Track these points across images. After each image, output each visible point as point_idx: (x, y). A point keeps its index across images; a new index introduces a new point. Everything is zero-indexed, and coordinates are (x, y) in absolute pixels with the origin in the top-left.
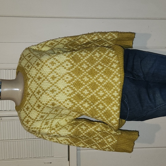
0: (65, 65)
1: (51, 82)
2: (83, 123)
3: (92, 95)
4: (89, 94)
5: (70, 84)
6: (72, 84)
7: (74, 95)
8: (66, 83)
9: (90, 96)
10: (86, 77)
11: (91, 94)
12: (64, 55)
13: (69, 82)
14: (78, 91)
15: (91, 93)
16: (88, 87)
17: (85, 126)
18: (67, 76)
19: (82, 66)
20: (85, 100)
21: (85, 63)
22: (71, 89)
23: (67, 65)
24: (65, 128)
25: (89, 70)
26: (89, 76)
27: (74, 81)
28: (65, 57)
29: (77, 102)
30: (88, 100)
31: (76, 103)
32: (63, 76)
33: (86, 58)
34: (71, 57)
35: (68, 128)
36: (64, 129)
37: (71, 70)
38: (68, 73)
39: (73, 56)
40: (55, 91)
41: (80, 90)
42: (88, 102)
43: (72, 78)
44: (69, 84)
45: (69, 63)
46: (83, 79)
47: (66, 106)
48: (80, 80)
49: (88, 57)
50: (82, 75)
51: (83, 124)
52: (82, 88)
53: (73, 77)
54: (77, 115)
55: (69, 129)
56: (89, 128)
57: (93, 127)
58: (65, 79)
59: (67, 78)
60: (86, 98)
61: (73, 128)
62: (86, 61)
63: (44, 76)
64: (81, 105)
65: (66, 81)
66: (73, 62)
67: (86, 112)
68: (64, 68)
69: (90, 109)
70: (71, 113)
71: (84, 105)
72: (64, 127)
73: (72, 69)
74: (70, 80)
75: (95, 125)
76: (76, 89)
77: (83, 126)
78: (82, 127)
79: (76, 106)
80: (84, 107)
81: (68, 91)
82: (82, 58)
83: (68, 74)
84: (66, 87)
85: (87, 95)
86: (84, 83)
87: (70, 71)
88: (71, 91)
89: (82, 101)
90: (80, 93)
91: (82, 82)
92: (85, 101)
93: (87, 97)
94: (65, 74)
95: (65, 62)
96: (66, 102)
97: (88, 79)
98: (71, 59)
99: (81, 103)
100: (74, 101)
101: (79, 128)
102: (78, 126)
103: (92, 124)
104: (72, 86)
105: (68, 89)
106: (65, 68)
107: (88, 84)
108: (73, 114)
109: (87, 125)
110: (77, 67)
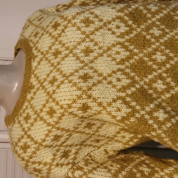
0: (114, 26)
1: (82, 59)
2: (144, 160)
3: (174, 93)
4: (167, 90)
5: (124, 66)
6: (127, 67)
7: (133, 89)
8: (114, 62)
9: (168, 95)
10: (159, 53)
11: (172, 92)
12: (111, 7)
13: (122, 61)
14: (142, 83)
15: (172, 88)
16: (164, 75)
17: (148, 166)
18: (117, 48)
19: (151, 31)
20: (157, 103)
21: (157, 26)
22: (125, 77)
23: (118, 27)
24: (106, 168)
25: (166, 39)
26: (167, 51)
27: (132, 61)
28: (114, 10)
29: (140, 105)
30: (164, 104)
31: (138, 107)
32: (109, 49)
33: (158, 17)
34: (128, 12)
35: (110, 168)
36: (104, 170)
37: (127, 37)
38: (120, 43)
39: (130, 10)
40: (91, 77)
41: (147, 80)
42: (164, 108)
43: (128, 53)
44: (122, 67)
45: (122, 25)
46: (154, 57)
47: (114, 113)
48: (146, 59)
49: (161, 15)
50: (150, 50)
51: (143, 162)
52: (150, 77)
53: (131, 51)
54: (131, 139)
55: (113, 172)
56: (157, 172)
57: (166, 171)
58: (113, 56)
59: (118, 53)
60: (159, 100)
61: (122, 168)
62: (158, 23)
63: (67, 48)
64: (150, 113)
65: (114, 59)
66: (130, 22)
67: (161, 132)
68: (110, 32)
69: (169, 125)
70: (119, 135)
71: (156, 114)
72: (102, 164)
73: (127, 35)
74: (124, 57)
75: (171, 166)
76: (137, 78)
77: (144, 166)
78: (141, 168)
79: (137, 115)
80: (156, 119)
81: (119, 80)
82: (149, 15)
83: (120, 46)
84: (114, 72)
85: (162, 93)
86: (154, 67)
87: (124, 40)
88: (125, 82)
89: (152, 106)
90: (146, 87)
91: (150, 63)
92: (159, 106)
93: (163, 97)
94: (114, 45)
95: (114, 20)
96: (114, 104)
97: (164, 58)
98: (126, 15)
99: (149, 110)
100: (134, 104)
101: (134, 170)
102: (132, 164)
103: (164, 163)
104: (128, 70)
105: (119, 75)
106: (114, 33)
107: (164, 69)
108: (124, 137)
109: (152, 165)
110: (140, 33)
